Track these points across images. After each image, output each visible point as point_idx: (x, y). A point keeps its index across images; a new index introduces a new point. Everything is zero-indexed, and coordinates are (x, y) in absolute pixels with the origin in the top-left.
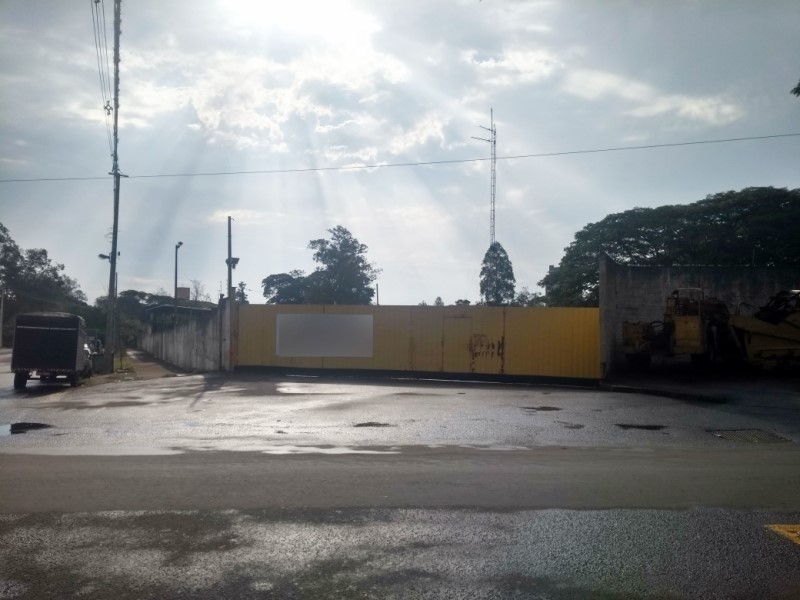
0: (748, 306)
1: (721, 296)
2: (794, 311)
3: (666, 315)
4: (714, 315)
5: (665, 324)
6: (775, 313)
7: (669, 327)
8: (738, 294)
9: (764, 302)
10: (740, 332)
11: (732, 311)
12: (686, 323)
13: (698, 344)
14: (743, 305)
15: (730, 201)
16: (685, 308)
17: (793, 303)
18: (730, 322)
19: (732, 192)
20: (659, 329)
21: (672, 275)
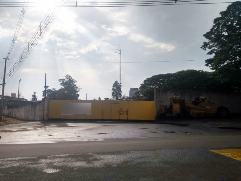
0: (190, 101)
1: (183, 98)
2: (201, 102)
3: (170, 103)
4: (182, 103)
5: (170, 105)
6: (196, 102)
7: (171, 107)
8: (187, 98)
9: (193, 100)
10: (188, 108)
11: (186, 102)
12: (176, 105)
13: (178, 111)
14: (188, 100)
15: (184, 73)
16: (175, 101)
17: (200, 100)
18: (186, 105)
19: (184, 71)
20: (168, 107)
21: (171, 92)
